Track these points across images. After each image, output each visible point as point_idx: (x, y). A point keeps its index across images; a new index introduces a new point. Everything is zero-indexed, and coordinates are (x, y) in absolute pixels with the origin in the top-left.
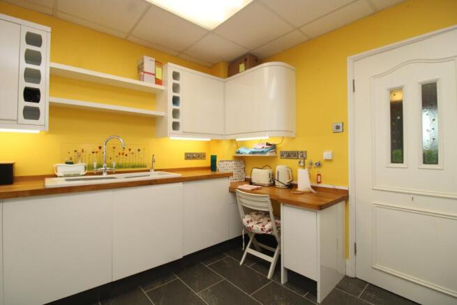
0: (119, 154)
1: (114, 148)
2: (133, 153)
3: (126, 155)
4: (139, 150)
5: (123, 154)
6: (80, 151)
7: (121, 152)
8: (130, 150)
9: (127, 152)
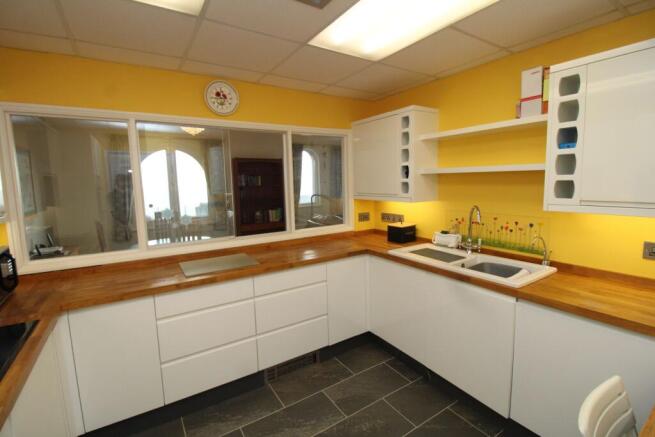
0: (502, 228)
1: (495, 219)
2: (521, 229)
3: (511, 231)
4: (531, 225)
5: (507, 228)
6: (460, 220)
7: (505, 225)
8: (516, 223)
9: (512, 226)
